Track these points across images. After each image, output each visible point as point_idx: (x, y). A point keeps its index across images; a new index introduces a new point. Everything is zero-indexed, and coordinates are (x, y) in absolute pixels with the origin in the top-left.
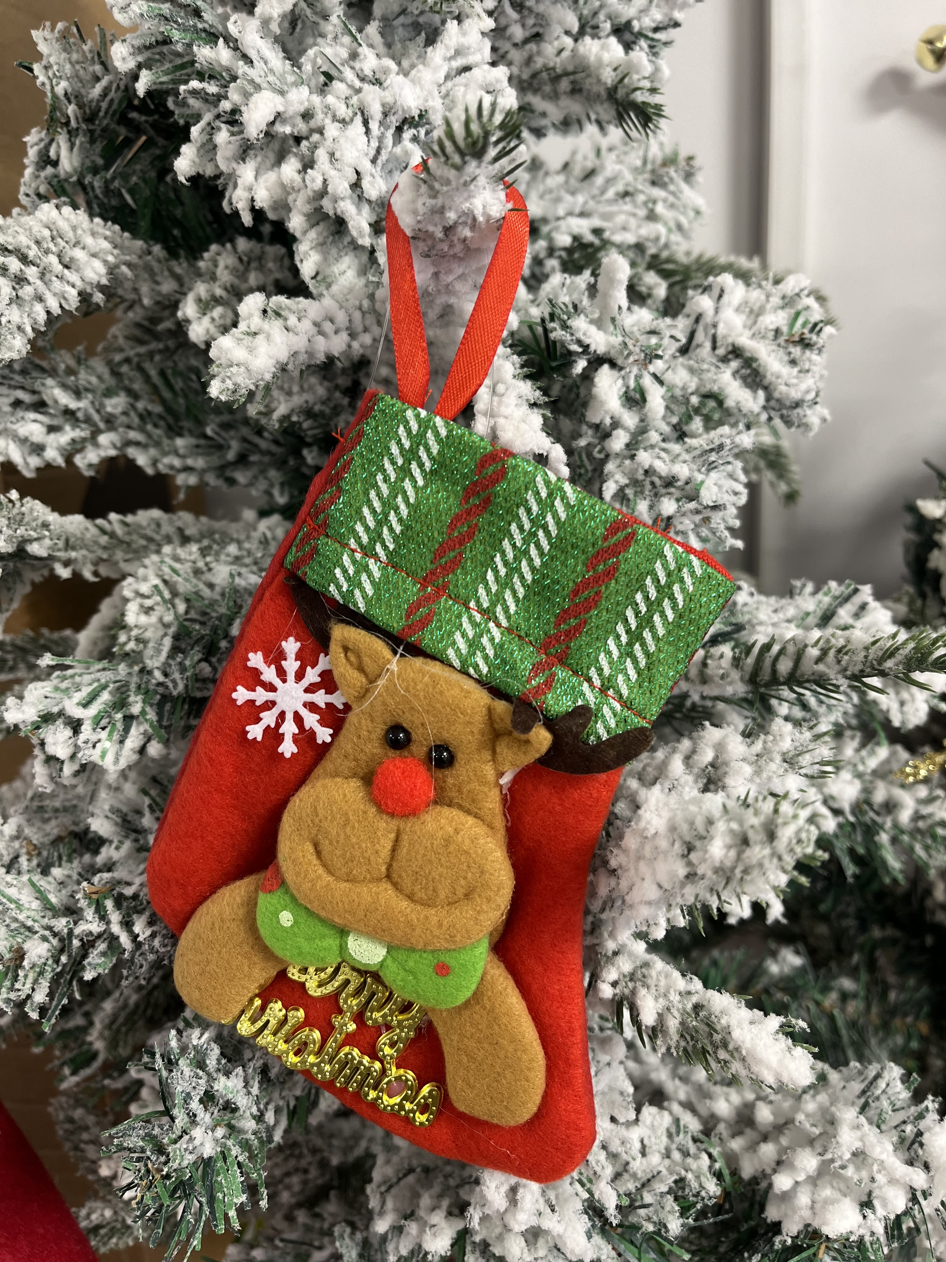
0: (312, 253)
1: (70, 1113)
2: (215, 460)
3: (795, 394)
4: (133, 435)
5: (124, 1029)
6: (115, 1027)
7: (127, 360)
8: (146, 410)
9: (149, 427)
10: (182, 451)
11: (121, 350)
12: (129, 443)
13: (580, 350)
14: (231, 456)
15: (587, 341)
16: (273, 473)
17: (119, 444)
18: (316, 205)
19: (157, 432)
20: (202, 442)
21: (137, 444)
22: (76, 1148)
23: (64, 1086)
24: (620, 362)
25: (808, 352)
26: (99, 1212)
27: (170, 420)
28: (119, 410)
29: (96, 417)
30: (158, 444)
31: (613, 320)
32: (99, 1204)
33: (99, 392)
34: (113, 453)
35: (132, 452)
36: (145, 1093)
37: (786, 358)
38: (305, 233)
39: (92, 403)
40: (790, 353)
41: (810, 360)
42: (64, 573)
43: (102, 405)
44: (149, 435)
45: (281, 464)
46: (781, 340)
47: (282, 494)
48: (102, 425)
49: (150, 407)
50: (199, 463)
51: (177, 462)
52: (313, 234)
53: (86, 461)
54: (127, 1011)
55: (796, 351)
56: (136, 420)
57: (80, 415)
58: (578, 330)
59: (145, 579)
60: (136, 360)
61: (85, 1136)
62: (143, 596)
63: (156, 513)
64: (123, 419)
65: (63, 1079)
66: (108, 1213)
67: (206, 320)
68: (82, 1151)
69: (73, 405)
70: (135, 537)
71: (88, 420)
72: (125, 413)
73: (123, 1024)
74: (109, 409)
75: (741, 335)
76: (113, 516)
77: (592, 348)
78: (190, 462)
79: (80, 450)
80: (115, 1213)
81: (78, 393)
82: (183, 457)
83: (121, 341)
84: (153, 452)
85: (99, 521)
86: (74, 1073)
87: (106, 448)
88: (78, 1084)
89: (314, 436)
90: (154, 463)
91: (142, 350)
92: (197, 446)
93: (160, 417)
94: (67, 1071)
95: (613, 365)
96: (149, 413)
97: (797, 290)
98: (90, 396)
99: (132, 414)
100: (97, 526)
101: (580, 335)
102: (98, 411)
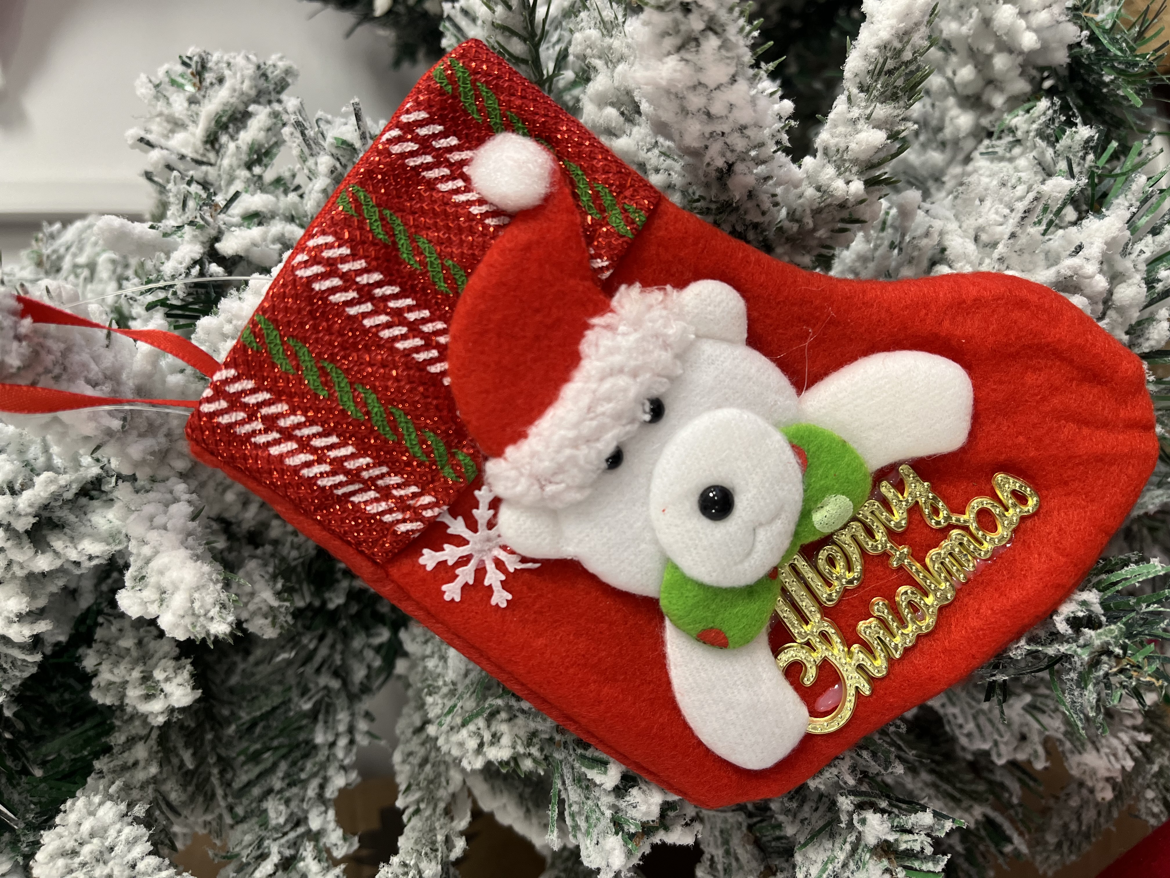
0: (80, 547)
1: (1051, 848)
2: (341, 702)
3: (250, 70)
4: (311, 792)
5: (958, 785)
6: (957, 795)
7: (231, 809)
8: (283, 779)
9: (303, 776)
10: (331, 739)
11: (220, 817)
12: (320, 797)
13: (198, 267)
14: (335, 684)
15: (187, 262)
16: (357, 643)
17: (323, 808)
18: (25, 539)
19: (309, 766)
20: (321, 717)
21: (322, 787)
22: (1087, 836)
23: (1024, 849)
24: (213, 232)
25: (210, 65)
26: (1150, 805)
27: (297, 754)
28: (282, 808)
29: (292, 835)
30: (323, 766)
31: (165, 235)
32: (1142, 805)
33: (263, 833)
34: (331, 814)
35: (330, 793)
36: (1021, 756)
37: (216, 87)
38: (56, 553)
39: (275, 840)
40: (212, 84)
41: (217, 63)
42: (460, 845)
43: (277, 828)
44: (314, 775)
45: (346, 636)
46: (199, 96)
47: (379, 635)
48: (301, 830)
49: (280, 774)
50: (343, 717)
51: (343, 742)
52: (58, 544)
53: (340, 842)
54: (939, 783)
55: (209, 77)
56: (295, 790)
57: (288, 853)
58: (176, 269)
59: (461, 745)
60: (230, 799)
61: (1073, 827)
62: (481, 745)
63: (397, 757)
64: (293, 804)
65: (1017, 853)
66: (1150, 794)
67: (168, 688)
68: (1089, 827)
69: (275, 858)
70: (422, 777)
71: (295, 844)
72: (287, 802)
73: (954, 787)
74: (282, 820)
75: (193, 135)
76: (400, 803)
77: (197, 257)
78: (342, 728)
79: (328, 851)
80: (1149, 786)
81: (263, 857)
82: (337, 735)
83: (209, 817)
84: (331, 771)
85: (405, 818)
86: (1009, 840)
87: (325, 821)
88: (1021, 834)
89: (313, 595)
90: (344, 768)
91: (220, 792)
92: (326, 722)
93: (294, 764)
94: (1008, 849)
95: (217, 239)
96: (287, 775)
97: (150, 85)
98: (266, 843)
99: (287, 794)
100: (409, 820)
101: (182, 269)
102: (285, 834)
